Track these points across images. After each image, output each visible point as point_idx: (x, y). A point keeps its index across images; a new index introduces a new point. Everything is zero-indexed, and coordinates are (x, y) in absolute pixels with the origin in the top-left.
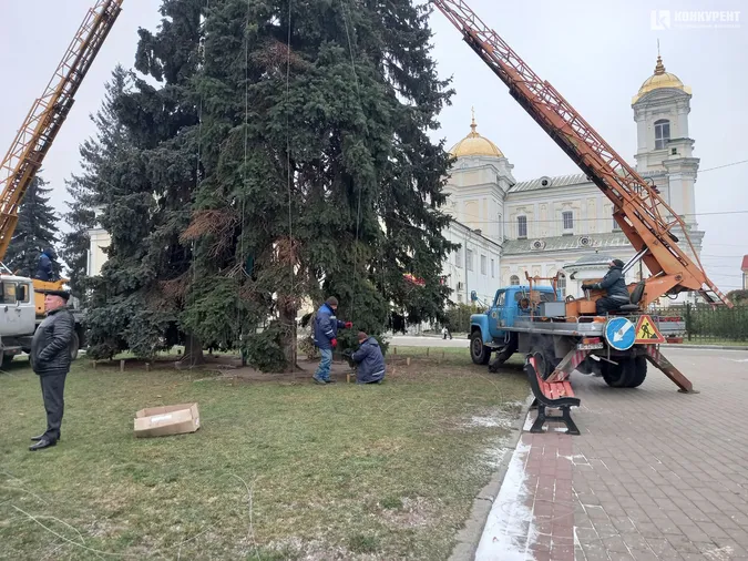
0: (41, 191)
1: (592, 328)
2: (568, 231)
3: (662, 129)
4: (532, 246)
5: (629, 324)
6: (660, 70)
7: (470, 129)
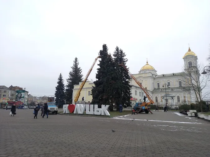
0: (62, 81)
2: (169, 86)
3: (190, 64)
4: (160, 90)
5: (144, 107)
6: (189, 50)
7: (146, 63)
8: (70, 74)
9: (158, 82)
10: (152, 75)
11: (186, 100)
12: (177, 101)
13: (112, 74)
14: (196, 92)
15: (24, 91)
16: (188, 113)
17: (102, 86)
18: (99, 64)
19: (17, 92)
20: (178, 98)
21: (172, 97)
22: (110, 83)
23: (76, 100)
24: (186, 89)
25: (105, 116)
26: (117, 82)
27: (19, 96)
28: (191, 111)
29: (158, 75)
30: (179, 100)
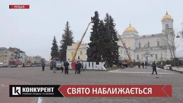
0: (56, 43)
3: (167, 26)
4: (141, 49)
6: (167, 14)
7: (129, 25)
8: (63, 36)
9: (140, 42)
10: (135, 36)
11: (163, 57)
12: (155, 58)
13: (104, 36)
14: (171, 51)
15: (22, 52)
16: (164, 67)
17: (95, 46)
18: (92, 28)
19: (16, 52)
20: (156, 55)
21: (152, 55)
22: (103, 45)
23: (74, 58)
24: (163, 48)
25: (102, 70)
26: (108, 43)
27: (18, 56)
28: (167, 65)
29: (140, 36)
30: (157, 58)
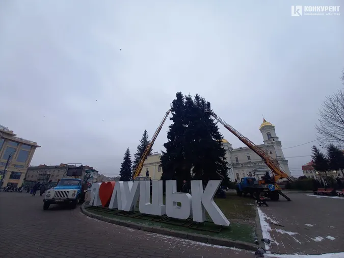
0: (129, 156)
1: (265, 186)
2: (250, 161)
3: (269, 135)
4: (241, 165)
5: (273, 186)
6: (265, 121)
8: (138, 148)
9: (236, 157)
10: (229, 148)
18: (172, 117)
19: (86, 172)
27: (88, 176)
29: (234, 148)
